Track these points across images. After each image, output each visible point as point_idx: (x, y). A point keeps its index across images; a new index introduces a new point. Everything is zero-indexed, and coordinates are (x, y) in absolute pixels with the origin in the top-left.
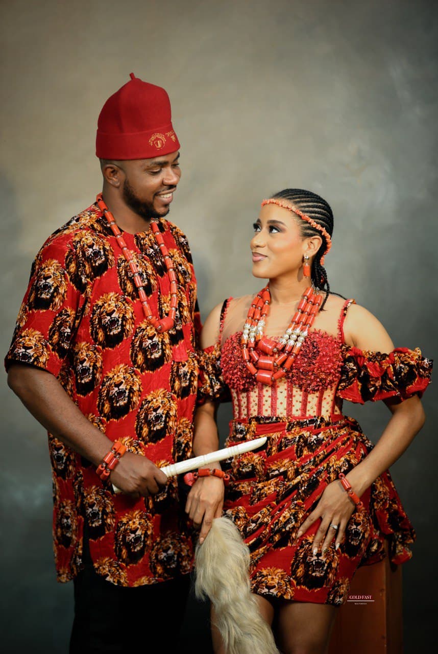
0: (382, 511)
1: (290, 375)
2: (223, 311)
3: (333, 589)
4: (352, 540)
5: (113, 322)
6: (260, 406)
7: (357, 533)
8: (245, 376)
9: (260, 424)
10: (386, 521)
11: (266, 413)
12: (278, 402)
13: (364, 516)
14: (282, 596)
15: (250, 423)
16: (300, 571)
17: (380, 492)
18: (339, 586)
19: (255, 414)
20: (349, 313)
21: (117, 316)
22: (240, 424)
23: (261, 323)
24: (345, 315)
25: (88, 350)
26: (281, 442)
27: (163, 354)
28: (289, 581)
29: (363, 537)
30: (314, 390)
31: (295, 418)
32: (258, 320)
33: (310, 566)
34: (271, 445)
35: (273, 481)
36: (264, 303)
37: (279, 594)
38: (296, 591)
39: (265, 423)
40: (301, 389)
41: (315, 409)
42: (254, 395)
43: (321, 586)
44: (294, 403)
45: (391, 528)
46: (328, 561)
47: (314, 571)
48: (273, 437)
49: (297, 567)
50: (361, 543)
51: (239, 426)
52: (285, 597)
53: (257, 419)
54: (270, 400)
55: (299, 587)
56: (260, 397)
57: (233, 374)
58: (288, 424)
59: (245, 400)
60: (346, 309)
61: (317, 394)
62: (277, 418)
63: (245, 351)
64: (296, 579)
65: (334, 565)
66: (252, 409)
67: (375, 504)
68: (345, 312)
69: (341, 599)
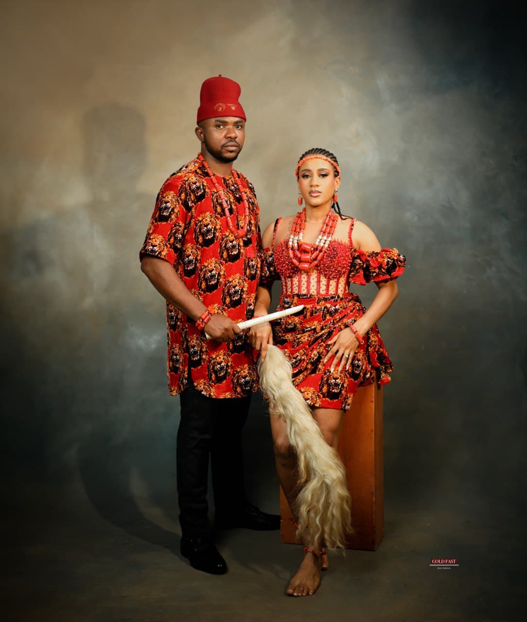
0: (373, 353)
1: (319, 268)
2: (275, 226)
3: (345, 400)
4: (356, 370)
5: (209, 231)
6: (300, 287)
7: (358, 366)
8: (290, 268)
9: (300, 298)
10: (376, 359)
11: (304, 292)
12: (311, 285)
13: (363, 356)
14: (314, 405)
15: (293, 298)
16: (325, 389)
17: (372, 341)
18: (348, 398)
19: (296, 292)
20: (354, 228)
21: (211, 227)
22: (287, 298)
23: (301, 234)
24: (352, 229)
25: (192, 248)
26: (313, 310)
27: (239, 252)
28: (318, 395)
29: (362, 368)
30: (334, 278)
31: (322, 295)
32: (299, 232)
33: (330, 386)
34: (306, 312)
35: (307, 334)
36: (302, 221)
37: (312, 404)
38: (322, 401)
39: (303, 298)
40: (326, 277)
41: (334, 289)
42: (296, 280)
43: (338, 398)
44: (321, 285)
45: (379, 363)
46: (342, 383)
47: (333, 389)
48: (308, 307)
49: (323, 387)
50: (360, 372)
51: (286, 299)
52: (316, 405)
53: (298, 295)
54: (306, 284)
55: (324, 399)
56: (300, 281)
57: (282, 267)
58: (317, 299)
59: (290, 283)
60: (353, 225)
61: (336, 280)
62: (310, 295)
63: (291, 252)
64: (322, 394)
65: (345, 385)
66: (295, 289)
67: (369, 348)
68: (352, 227)
69: (349, 407)
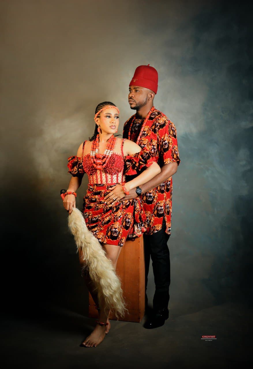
0: (137, 215)
1: (106, 170)
2: (83, 146)
3: (120, 241)
4: (127, 224)
6: (97, 180)
7: (129, 222)
8: (90, 170)
9: (98, 186)
10: (138, 218)
11: (99, 183)
12: (103, 179)
13: (131, 216)
14: (103, 242)
15: (94, 186)
16: (109, 234)
17: (137, 208)
18: (122, 240)
19: (96, 183)
22: (91, 186)
26: (105, 193)
28: (105, 237)
29: (131, 223)
30: (115, 174)
31: (109, 184)
32: (95, 149)
33: (112, 232)
34: (102, 194)
35: (102, 205)
37: (102, 241)
38: (108, 240)
39: (99, 186)
40: (110, 174)
41: (116, 180)
42: (95, 177)
43: (116, 239)
44: (108, 179)
45: (140, 220)
46: (119, 231)
47: (114, 234)
48: (102, 191)
49: (108, 232)
50: (130, 225)
51: (90, 187)
52: (104, 242)
53: (97, 185)
54: (100, 178)
55: (109, 239)
56: (97, 177)
57: (86, 169)
58: (107, 187)
59: (91, 178)
61: (116, 175)
62: (103, 184)
63: (92, 159)
64: (108, 236)
65: (121, 232)
66: (94, 181)
67: (135, 212)
68: (123, 144)
69: (123, 244)
